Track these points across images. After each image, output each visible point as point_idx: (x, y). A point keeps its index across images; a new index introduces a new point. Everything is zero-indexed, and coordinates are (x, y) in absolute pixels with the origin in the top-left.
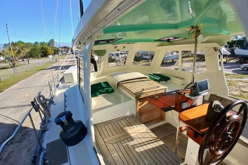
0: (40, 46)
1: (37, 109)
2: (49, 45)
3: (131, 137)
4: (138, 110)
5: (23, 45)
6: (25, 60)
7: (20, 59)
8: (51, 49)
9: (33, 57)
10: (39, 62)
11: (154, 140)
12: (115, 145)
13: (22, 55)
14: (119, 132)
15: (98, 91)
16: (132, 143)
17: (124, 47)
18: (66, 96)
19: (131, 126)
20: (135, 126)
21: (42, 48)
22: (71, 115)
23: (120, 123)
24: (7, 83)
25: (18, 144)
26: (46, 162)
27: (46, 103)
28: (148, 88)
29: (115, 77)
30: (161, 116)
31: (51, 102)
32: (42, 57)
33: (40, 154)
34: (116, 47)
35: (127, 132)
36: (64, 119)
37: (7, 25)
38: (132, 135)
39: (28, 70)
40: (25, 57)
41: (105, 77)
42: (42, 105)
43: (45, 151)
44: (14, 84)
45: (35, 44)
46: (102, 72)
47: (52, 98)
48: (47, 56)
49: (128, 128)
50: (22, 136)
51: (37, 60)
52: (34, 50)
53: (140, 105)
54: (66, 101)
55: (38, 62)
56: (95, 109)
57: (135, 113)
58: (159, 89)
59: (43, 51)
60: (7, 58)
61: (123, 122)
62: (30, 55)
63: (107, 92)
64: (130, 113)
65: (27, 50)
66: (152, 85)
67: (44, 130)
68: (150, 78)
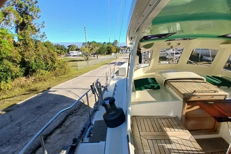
0: (106, 46)
1: (94, 92)
2: (113, 45)
3: (169, 140)
4: (184, 114)
5: (95, 44)
6: (95, 56)
7: (92, 55)
8: (114, 48)
9: (101, 54)
10: (105, 58)
11: (197, 151)
12: (150, 142)
13: (94, 52)
14: (157, 130)
15: (144, 86)
16: (168, 146)
17: (179, 44)
18: (116, 86)
19: (171, 128)
20: (176, 130)
21: (108, 47)
22: (114, 100)
23: (160, 122)
24: (81, 72)
25: (79, 117)
26: (91, 135)
27: (101, 89)
28: (202, 90)
29: (164, 74)
30: (214, 127)
31: (106, 89)
32: (107, 54)
33: (89, 127)
34: (170, 44)
35: (166, 134)
36: (107, 103)
37: (85, 28)
38: (171, 138)
39: (96, 63)
40: (95, 54)
41: (154, 73)
42: (98, 89)
43: (92, 126)
44: (85, 72)
45: (103, 44)
46: (152, 68)
47: (107, 86)
48: (111, 53)
49: (168, 129)
50: (84, 111)
51: (104, 56)
52: (102, 48)
53: (188, 109)
54: (115, 90)
55: (103, 58)
56: (138, 102)
57: (180, 116)
58: (216, 94)
59: (108, 50)
60: (83, 54)
61: (163, 121)
62: (99, 53)
63: (152, 88)
64: (173, 114)
65: (97, 48)
66: (208, 88)
67: (96, 110)
68: (207, 80)
